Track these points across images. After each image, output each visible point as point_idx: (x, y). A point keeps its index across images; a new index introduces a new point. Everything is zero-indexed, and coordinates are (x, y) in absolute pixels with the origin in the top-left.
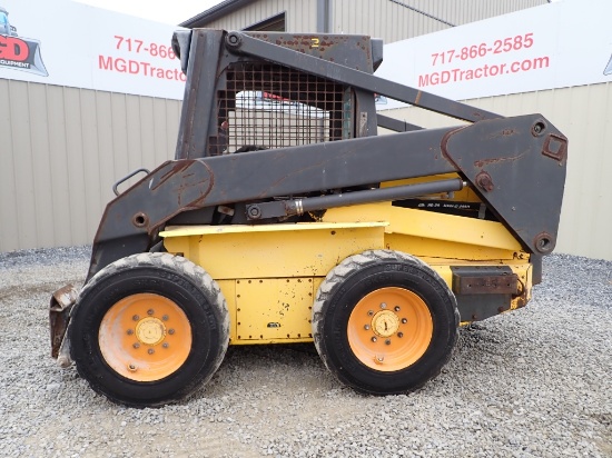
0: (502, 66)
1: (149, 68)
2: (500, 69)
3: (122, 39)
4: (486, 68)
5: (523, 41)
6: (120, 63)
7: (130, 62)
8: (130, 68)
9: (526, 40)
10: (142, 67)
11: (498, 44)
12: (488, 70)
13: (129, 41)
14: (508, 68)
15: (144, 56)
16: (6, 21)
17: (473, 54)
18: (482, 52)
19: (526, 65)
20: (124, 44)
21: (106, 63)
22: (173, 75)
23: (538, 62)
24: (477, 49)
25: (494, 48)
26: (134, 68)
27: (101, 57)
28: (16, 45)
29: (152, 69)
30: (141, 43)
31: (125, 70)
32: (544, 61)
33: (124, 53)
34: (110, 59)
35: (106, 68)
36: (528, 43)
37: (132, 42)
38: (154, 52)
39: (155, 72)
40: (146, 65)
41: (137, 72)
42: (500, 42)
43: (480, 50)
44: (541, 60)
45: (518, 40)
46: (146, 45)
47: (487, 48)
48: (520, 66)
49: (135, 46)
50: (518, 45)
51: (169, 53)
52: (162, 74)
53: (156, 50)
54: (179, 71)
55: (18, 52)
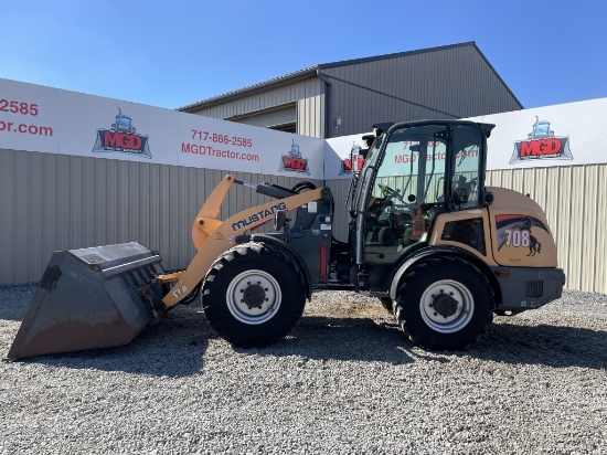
1: (211, 150)
3: (196, 132)
6: (194, 148)
7: (200, 147)
8: (199, 150)
10: (207, 149)
13: (200, 133)
16: (130, 124)
20: (198, 135)
21: (186, 148)
22: (227, 154)
26: (203, 151)
27: (183, 145)
28: (135, 140)
29: (213, 151)
30: (208, 134)
31: (197, 152)
33: (197, 141)
34: (188, 145)
35: (186, 151)
37: (202, 133)
38: (215, 140)
39: (215, 152)
40: (210, 148)
41: (204, 153)
46: (211, 135)
49: (204, 136)
51: (224, 139)
52: (220, 154)
53: (216, 138)
54: (230, 152)
55: (136, 144)
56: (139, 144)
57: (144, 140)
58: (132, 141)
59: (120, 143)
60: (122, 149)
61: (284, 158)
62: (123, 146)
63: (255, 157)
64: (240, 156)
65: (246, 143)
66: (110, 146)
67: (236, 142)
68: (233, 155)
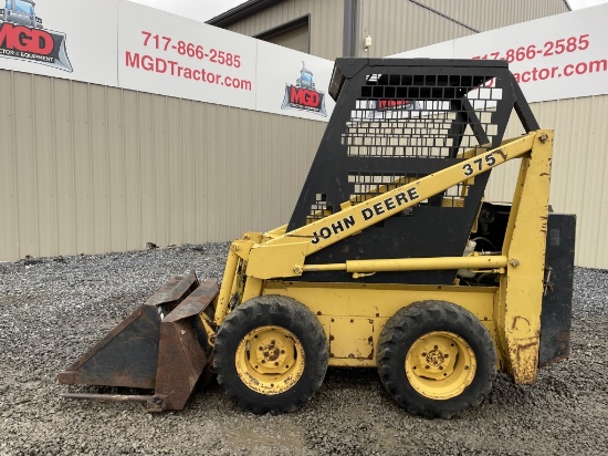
0: (554, 70)
1: (176, 67)
2: (551, 72)
3: (149, 35)
4: (535, 71)
5: (577, 43)
6: (147, 61)
7: (158, 60)
8: (157, 66)
9: (581, 42)
10: (169, 66)
11: (549, 46)
12: (537, 74)
13: (157, 37)
14: (561, 71)
15: (172, 55)
16: (32, 13)
17: (520, 56)
18: (531, 54)
19: (581, 69)
20: (152, 41)
21: (133, 60)
22: (201, 76)
23: (595, 66)
24: (525, 52)
25: (545, 50)
26: (161, 67)
27: (128, 54)
28: (41, 38)
29: (180, 69)
30: (169, 40)
31: (152, 68)
32: (602, 64)
34: (137, 56)
35: (133, 65)
36: (583, 45)
37: (160, 39)
38: (182, 51)
39: (182, 72)
40: (173, 63)
41: (164, 71)
42: (552, 44)
43: (528, 52)
44: (598, 63)
45: (572, 41)
46: (174, 42)
47: (536, 50)
48: (574, 70)
49: (162, 42)
50: (571, 47)
51: (197, 52)
52: (190, 74)
53: (184, 48)
54: (207, 72)
55: (42, 45)
57: (58, 41)
58: (36, 40)
59: (13, 41)
60: (17, 53)
61: (290, 89)
62: (20, 47)
63: (244, 84)
64: (222, 80)
65: (231, 60)
67: (216, 58)
68: (211, 78)
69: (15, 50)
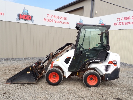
6: (48, 20)
7: (50, 19)
8: (50, 21)
10: (52, 20)
12: (130, 23)
13: (50, 15)
15: (53, 18)
16: (28, 12)
20: (49, 16)
21: (45, 20)
22: (58, 22)
24: (128, 18)
25: (132, 18)
27: (44, 19)
28: (29, 17)
29: (54, 21)
34: (46, 19)
37: (51, 15)
39: (55, 21)
40: (53, 20)
47: (130, 18)
49: (51, 16)
51: (58, 17)
52: (56, 22)
53: (55, 17)
54: (60, 21)
55: (29, 18)
56: (30, 18)
57: (32, 17)
59: (24, 18)
60: (25, 20)
63: (68, 23)
64: (62, 23)
65: (65, 18)
66: (21, 19)
67: (62, 18)
68: (60, 22)
69: (24, 19)
